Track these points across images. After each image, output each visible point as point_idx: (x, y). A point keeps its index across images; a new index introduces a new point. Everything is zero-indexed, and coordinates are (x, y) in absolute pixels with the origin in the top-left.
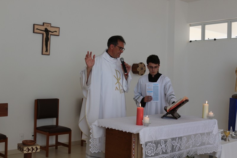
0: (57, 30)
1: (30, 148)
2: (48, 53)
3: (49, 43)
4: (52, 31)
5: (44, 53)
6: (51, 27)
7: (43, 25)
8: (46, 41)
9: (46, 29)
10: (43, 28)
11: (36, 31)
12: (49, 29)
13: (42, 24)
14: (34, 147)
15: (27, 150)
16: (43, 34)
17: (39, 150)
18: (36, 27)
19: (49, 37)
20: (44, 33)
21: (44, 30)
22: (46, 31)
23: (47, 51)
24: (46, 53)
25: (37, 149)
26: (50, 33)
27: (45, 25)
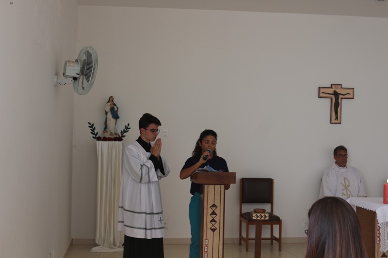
0: (350, 91)
1: (259, 215)
2: (338, 121)
3: (339, 109)
4: (344, 94)
5: (333, 121)
6: (342, 88)
7: (331, 87)
8: (336, 107)
9: (335, 92)
10: (331, 91)
11: (322, 95)
12: (339, 91)
13: (330, 86)
14: (263, 215)
15: (256, 217)
16: (331, 98)
18: (322, 90)
19: (339, 101)
20: (333, 96)
21: (333, 93)
22: (336, 94)
23: (337, 118)
24: (336, 121)
25: (266, 217)
26: (340, 96)
27: (334, 86)
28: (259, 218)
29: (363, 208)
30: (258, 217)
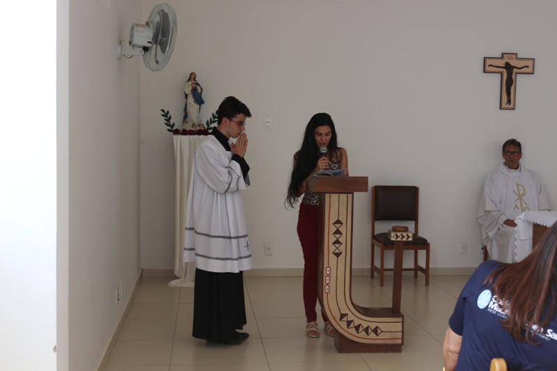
0: (529, 63)
1: (399, 234)
2: (511, 106)
3: (512, 88)
4: (520, 67)
5: (504, 105)
6: (517, 59)
7: (502, 57)
8: (508, 86)
9: (507, 64)
10: (502, 63)
11: (488, 69)
12: (513, 63)
13: (500, 56)
14: (404, 234)
15: (395, 236)
16: (502, 74)
17: (411, 239)
18: (489, 62)
19: (513, 76)
20: (504, 71)
21: (504, 66)
22: (509, 67)
23: (509, 102)
24: (508, 106)
25: (408, 237)
26: (515, 70)
27: (505, 56)
28: (399, 239)
29: (543, 226)
30: (397, 237)
